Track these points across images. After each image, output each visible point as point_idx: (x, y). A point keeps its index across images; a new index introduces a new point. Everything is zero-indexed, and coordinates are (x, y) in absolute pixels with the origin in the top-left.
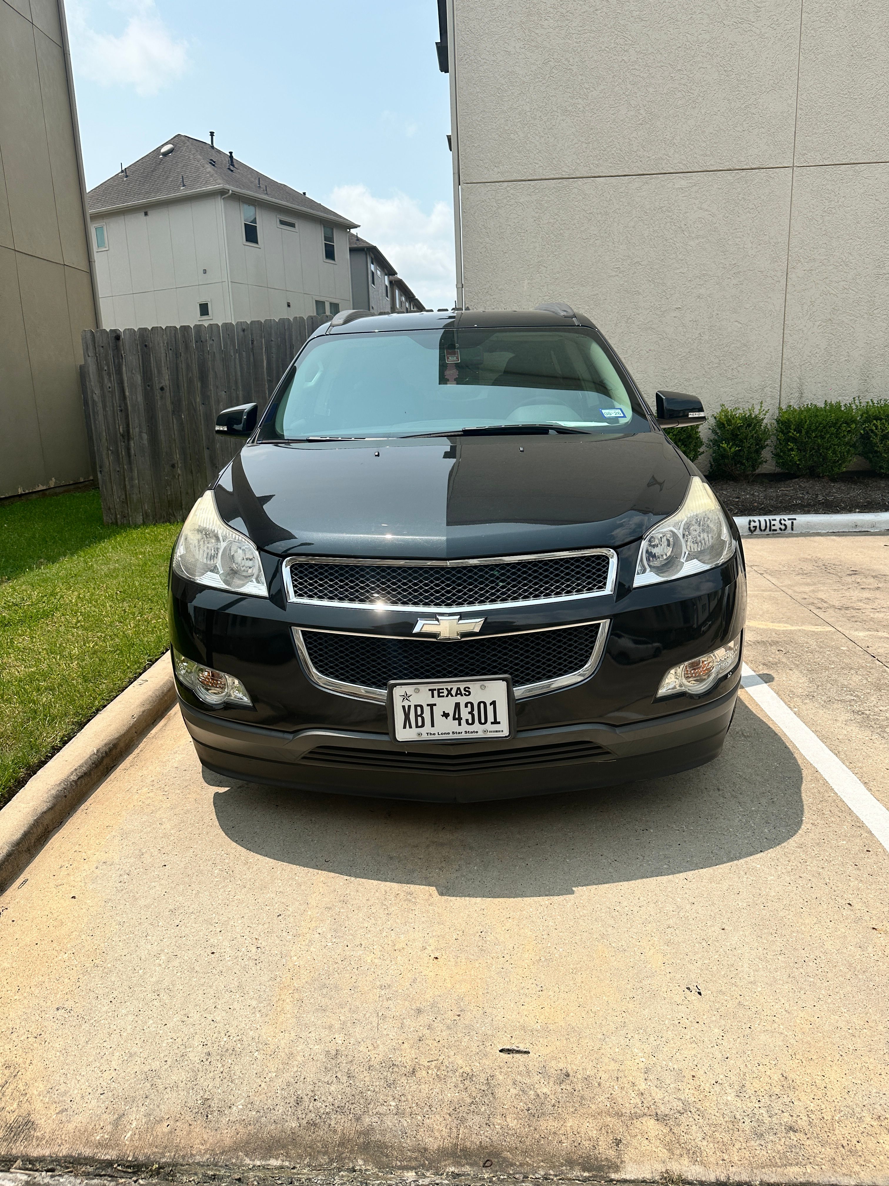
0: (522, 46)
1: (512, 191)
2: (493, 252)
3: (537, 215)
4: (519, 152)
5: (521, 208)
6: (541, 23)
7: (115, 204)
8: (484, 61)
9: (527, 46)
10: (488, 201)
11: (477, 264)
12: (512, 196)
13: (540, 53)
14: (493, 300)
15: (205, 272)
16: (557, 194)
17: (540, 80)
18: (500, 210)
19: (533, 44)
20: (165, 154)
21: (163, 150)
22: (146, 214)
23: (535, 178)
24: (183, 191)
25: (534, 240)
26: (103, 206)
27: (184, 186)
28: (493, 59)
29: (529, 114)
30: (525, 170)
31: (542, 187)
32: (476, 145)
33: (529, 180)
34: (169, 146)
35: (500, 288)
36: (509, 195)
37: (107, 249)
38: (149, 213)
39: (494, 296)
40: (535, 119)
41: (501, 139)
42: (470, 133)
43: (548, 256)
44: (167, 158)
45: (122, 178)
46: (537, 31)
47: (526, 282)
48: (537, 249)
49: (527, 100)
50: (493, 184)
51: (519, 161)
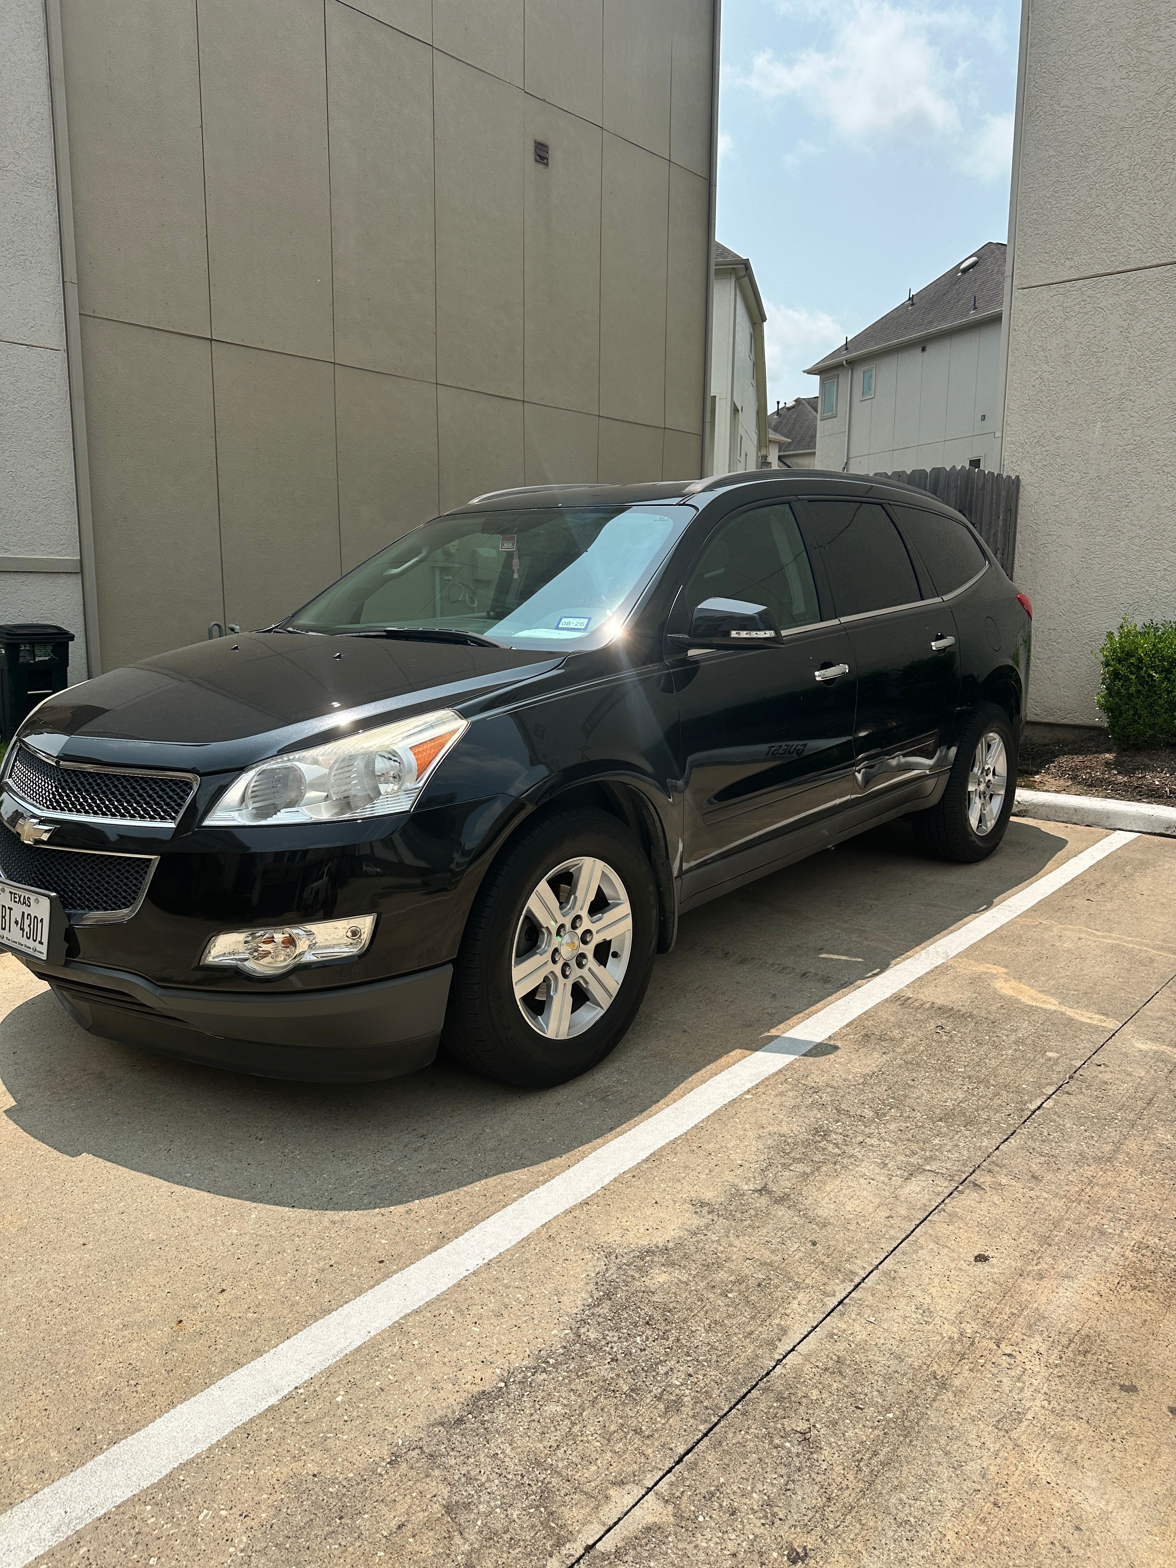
0: (1125, 76)
1: (1089, 293)
2: (1051, 384)
3: (1125, 324)
4: (1106, 233)
5: (1101, 315)
6: (1159, 34)
7: (889, 341)
8: (1065, 109)
9: (1132, 74)
10: (1051, 310)
11: (1027, 402)
12: (1089, 300)
13: (1153, 79)
14: (1045, 454)
15: (983, 418)
16: (1162, 288)
17: (1149, 119)
18: (1067, 322)
19: (1143, 68)
20: (965, 271)
21: (963, 266)
22: (923, 349)
23: (1129, 267)
24: (973, 316)
25: (1117, 361)
26: (876, 344)
27: (975, 308)
28: (1079, 103)
29: (1126, 174)
30: (1113, 258)
31: (1137, 280)
32: (1040, 232)
33: (1118, 273)
34: (974, 259)
35: (1057, 435)
36: (1085, 298)
37: (872, 396)
38: (927, 349)
39: (1047, 448)
40: (1135, 180)
41: (1079, 217)
42: (1035, 216)
43: (1139, 384)
44: (966, 275)
45: (907, 307)
46: (1152, 48)
47: (1099, 424)
48: (1121, 375)
49: (1126, 154)
50: (1062, 285)
51: (1103, 246)
